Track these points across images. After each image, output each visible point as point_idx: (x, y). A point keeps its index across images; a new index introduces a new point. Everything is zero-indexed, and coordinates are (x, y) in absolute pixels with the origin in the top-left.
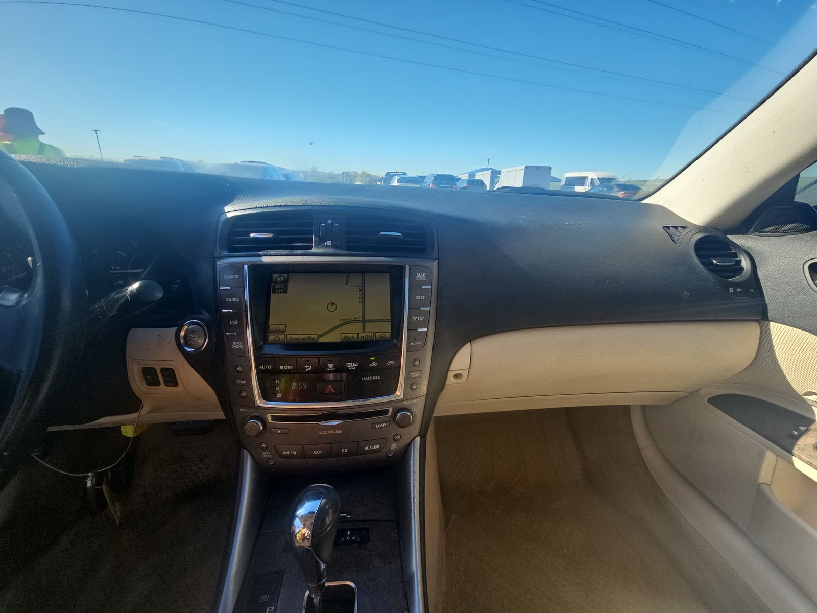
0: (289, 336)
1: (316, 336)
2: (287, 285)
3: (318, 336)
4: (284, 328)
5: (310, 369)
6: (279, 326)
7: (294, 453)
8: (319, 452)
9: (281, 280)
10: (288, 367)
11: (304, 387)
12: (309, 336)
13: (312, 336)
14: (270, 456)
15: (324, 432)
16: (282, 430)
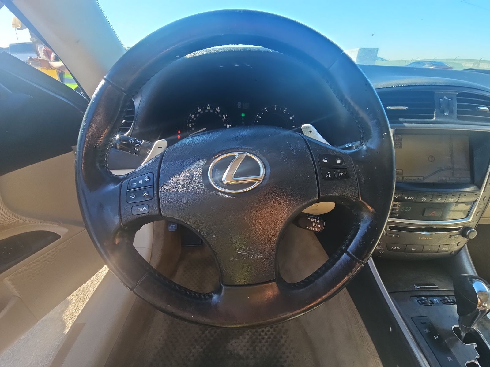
0: (405, 178)
1: (422, 178)
2: (401, 143)
3: (423, 178)
4: (402, 172)
5: (424, 200)
6: (398, 171)
7: (399, 248)
8: (415, 249)
9: (397, 139)
10: (410, 198)
11: (409, 210)
12: (418, 178)
13: (420, 178)
14: (382, 249)
15: (422, 238)
16: (396, 235)
